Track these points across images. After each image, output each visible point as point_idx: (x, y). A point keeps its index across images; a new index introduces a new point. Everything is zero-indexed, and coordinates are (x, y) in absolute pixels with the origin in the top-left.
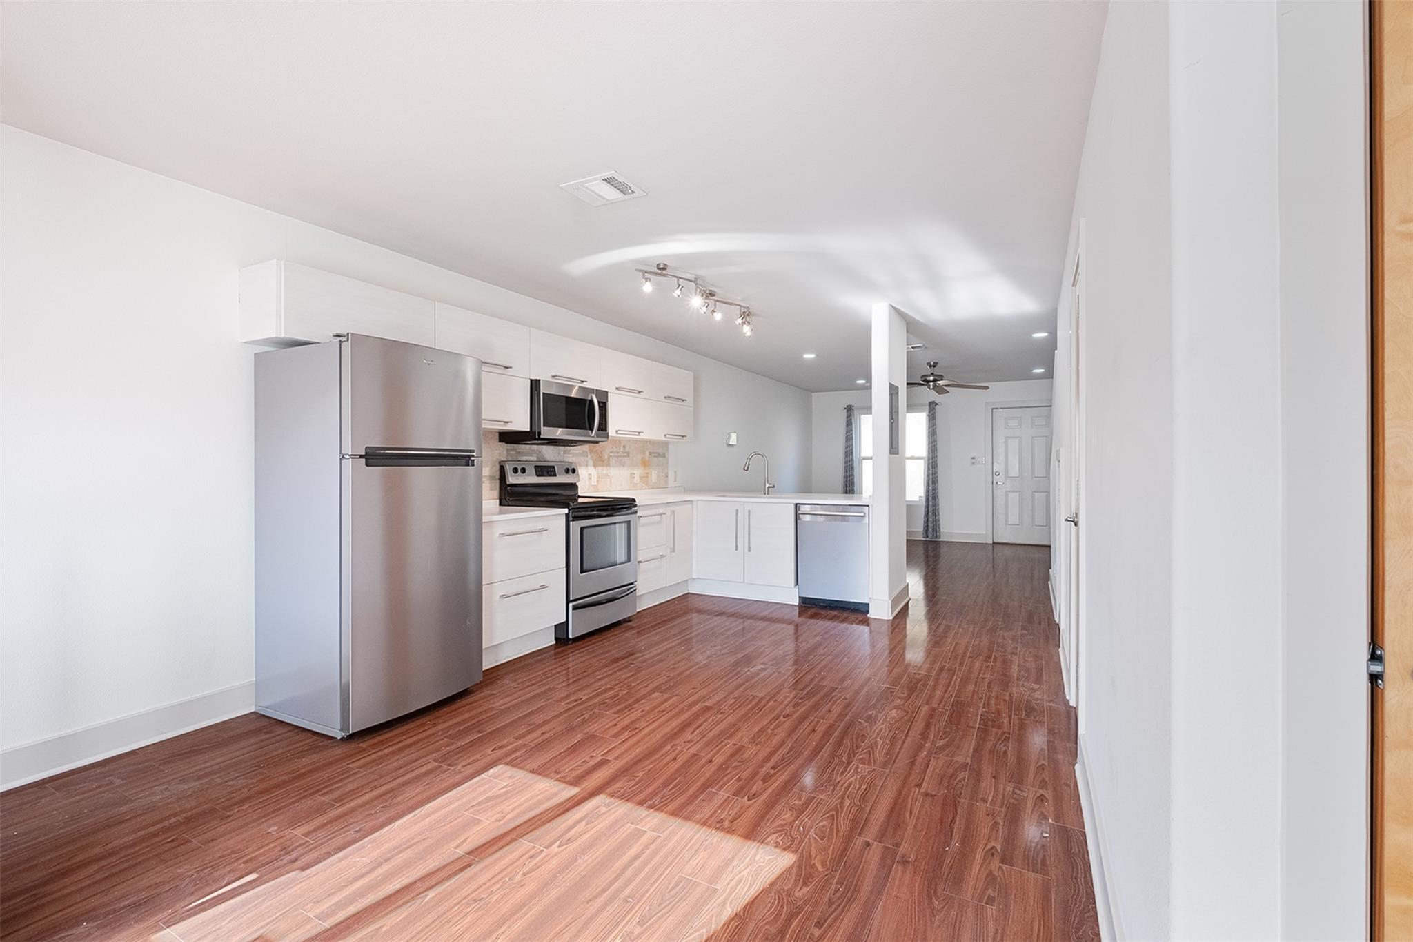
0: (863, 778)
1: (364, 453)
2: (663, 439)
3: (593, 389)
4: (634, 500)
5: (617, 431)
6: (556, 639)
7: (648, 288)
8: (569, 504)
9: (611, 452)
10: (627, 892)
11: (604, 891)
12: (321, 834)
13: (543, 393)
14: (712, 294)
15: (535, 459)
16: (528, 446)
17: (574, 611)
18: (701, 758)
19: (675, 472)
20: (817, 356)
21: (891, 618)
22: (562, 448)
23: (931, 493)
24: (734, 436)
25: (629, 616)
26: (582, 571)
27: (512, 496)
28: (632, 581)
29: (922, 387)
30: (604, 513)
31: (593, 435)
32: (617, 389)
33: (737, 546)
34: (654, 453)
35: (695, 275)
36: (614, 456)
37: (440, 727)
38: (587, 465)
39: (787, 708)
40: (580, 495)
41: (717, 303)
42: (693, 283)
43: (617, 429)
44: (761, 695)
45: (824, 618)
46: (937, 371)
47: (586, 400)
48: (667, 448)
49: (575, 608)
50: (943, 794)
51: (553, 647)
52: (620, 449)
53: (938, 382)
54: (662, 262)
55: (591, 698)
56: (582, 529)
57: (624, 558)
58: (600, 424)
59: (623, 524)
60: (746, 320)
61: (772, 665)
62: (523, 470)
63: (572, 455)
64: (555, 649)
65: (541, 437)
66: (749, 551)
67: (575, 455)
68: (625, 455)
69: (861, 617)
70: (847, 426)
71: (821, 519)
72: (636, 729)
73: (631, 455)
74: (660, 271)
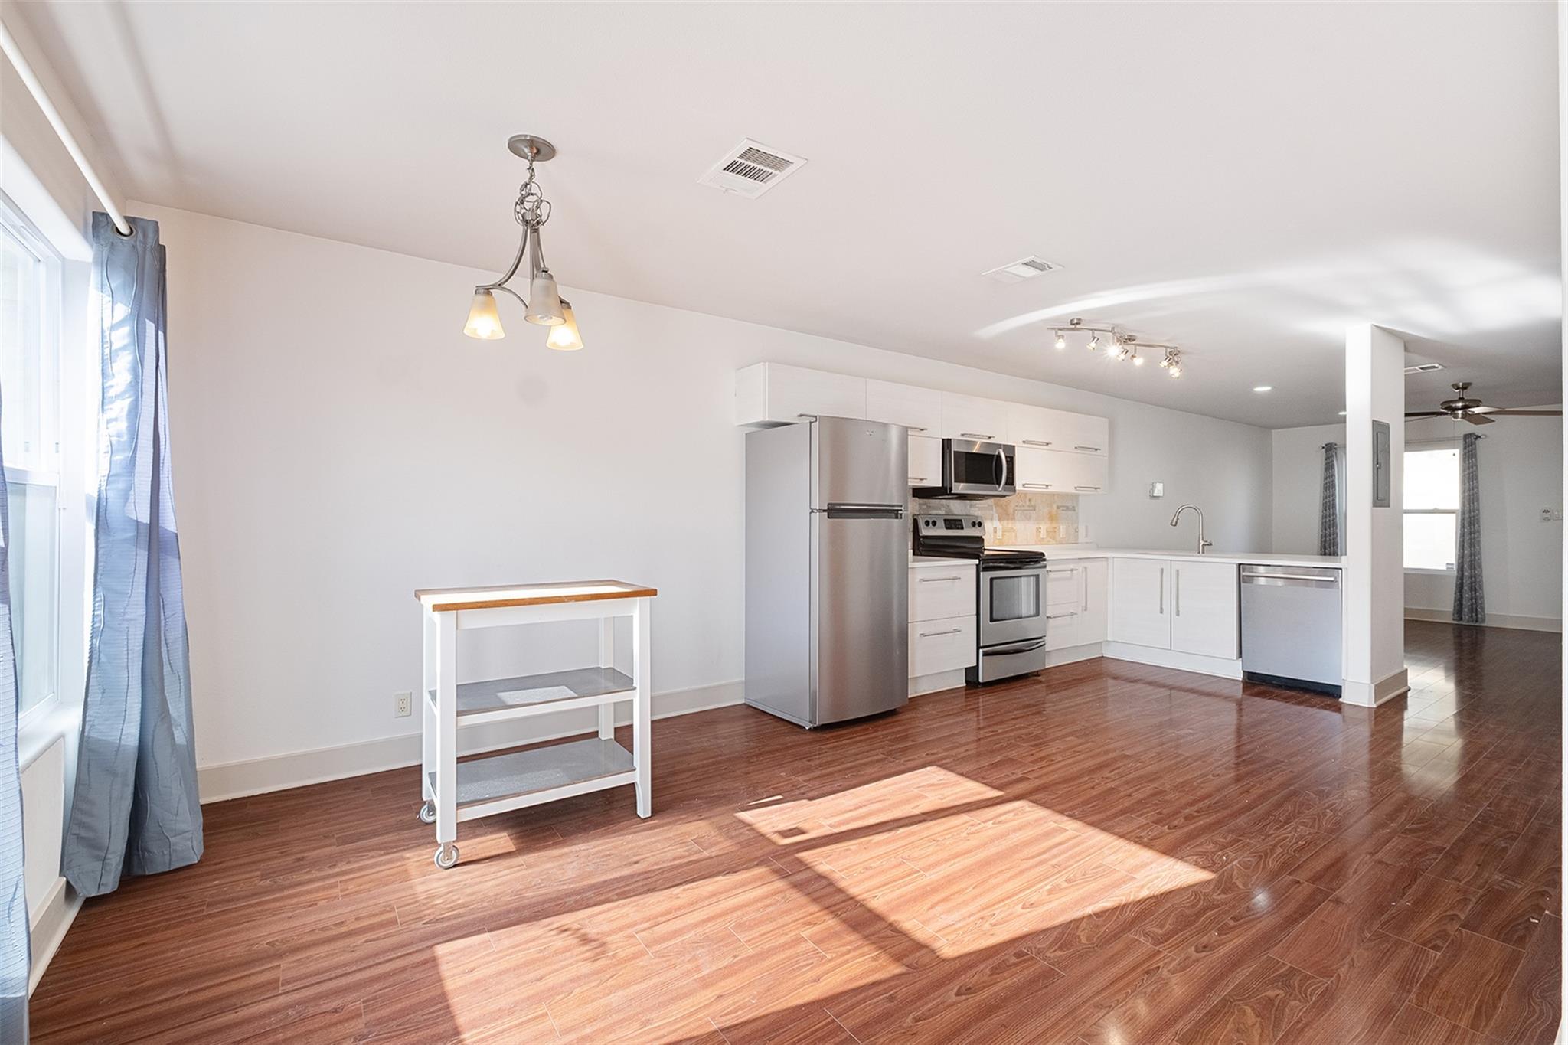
0: (1301, 837)
1: (826, 508)
2: (1074, 491)
3: (1000, 445)
4: (1043, 554)
5: (1024, 485)
6: (967, 682)
7: (1060, 345)
8: (979, 555)
9: (1017, 506)
10: (1055, 861)
11: (1033, 857)
12: (816, 783)
13: (955, 452)
14: (1131, 339)
15: (943, 513)
16: (939, 501)
17: (985, 657)
18: (1119, 792)
19: (1087, 527)
20: (1274, 388)
21: (1375, 706)
22: (968, 502)
23: (1467, 560)
24: (1159, 487)
25: (1038, 669)
26: (992, 620)
27: (926, 547)
28: (1040, 636)
29: (1445, 416)
30: (1012, 566)
31: (1000, 489)
32: (1024, 442)
33: (1161, 609)
34: (1061, 506)
35: (1113, 324)
36: (1019, 510)
37: (880, 733)
38: (992, 519)
39: (1217, 769)
40: (986, 548)
41: (1138, 347)
42: (1111, 334)
43: (1024, 483)
44: (1187, 755)
45: (1276, 698)
46: (1468, 395)
47: (993, 455)
48: (1077, 502)
49: (985, 654)
50: (1402, 866)
51: (964, 689)
52: (1025, 502)
53: (1471, 409)
54: (1075, 318)
55: (1006, 732)
56: (992, 580)
57: (1032, 612)
58: (1007, 478)
59: (1032, 578)
60: (1174, 360)
61: (1203, 732)
62: (934, 523)
63: (977, 509)
64: (966, 690)
65: (953, 492)
66: (1178, 614)
67: (981, 509)
68: (1031, 508)
69: (1329, 701)
70: (1326, 470)
71: (1280, 583)
72: (1053, 761)
73: (1037, 509)
74: (1073, 327)
